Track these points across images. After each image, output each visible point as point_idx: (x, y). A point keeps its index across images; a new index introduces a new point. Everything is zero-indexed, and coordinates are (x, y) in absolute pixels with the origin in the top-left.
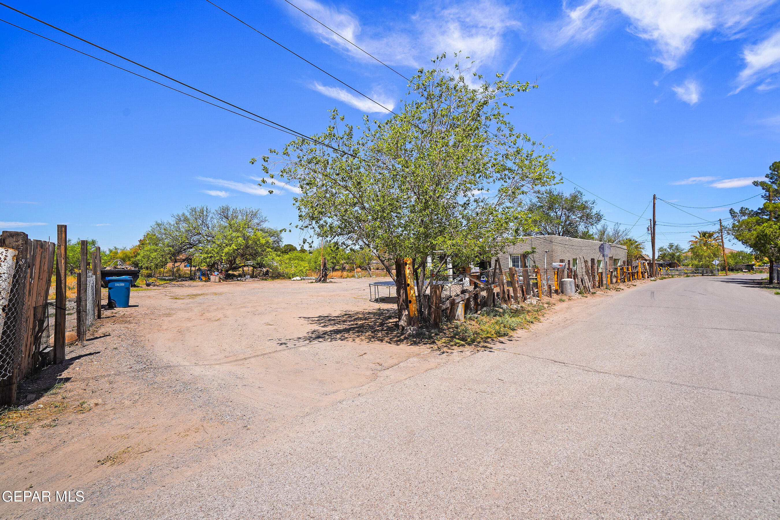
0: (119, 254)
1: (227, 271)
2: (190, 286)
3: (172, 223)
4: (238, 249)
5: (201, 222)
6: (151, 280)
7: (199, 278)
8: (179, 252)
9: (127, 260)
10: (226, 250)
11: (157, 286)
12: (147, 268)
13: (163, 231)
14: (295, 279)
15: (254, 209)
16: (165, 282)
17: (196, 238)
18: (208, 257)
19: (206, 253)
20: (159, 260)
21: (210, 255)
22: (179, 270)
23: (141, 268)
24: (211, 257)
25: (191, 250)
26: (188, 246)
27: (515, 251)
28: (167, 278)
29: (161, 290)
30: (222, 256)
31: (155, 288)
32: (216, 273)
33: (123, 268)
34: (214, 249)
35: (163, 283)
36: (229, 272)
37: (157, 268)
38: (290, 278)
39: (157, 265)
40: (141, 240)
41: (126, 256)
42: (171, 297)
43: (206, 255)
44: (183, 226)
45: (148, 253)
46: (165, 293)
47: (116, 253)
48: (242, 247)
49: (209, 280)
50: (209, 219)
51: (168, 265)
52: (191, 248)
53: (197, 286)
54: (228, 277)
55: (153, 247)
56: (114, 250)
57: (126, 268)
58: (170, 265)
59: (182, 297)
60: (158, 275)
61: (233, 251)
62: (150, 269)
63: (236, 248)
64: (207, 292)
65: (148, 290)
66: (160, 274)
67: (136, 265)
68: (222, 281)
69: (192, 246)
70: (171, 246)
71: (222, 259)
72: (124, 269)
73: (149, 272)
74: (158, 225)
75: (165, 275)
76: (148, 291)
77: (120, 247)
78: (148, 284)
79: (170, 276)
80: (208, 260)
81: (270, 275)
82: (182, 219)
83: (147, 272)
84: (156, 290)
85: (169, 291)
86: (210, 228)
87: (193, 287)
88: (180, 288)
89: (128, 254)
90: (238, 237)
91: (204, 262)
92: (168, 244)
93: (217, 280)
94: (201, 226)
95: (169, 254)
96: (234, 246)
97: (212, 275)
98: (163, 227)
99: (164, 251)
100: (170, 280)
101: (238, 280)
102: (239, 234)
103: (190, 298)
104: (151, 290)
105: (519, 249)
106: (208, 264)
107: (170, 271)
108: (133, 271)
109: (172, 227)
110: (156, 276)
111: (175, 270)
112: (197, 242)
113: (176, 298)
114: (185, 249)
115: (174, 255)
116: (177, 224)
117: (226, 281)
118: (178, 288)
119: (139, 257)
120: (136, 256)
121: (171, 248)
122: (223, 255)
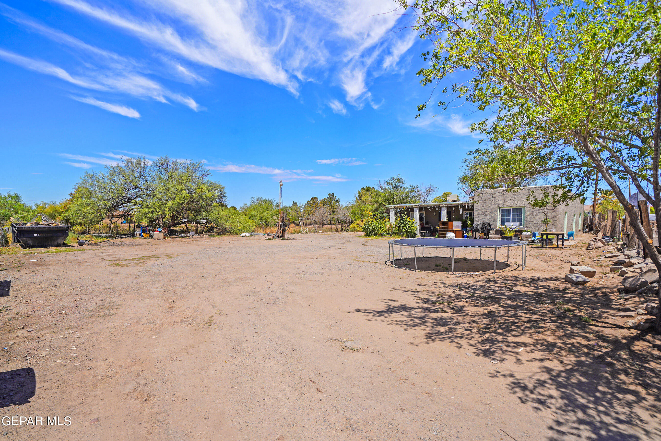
0: (48, 209)
1: (169, 227)
2: (132, 245)
3: (106, 174)
4: (182, 203)
5: (139, 174)
6: (84, 238)
7: (140, 235)
8: (115, 207)
9: (57, 215)
10: (169, 204)
11: (92, 245)
12: (81, 224)
13: (95, 183)
14: (243, 234)
15: (195, 162)
16: (102, 240)
17: (134, 191)
18: (149, 212)
19: (147, 207)
20: (93, 215)
21: (151, 210)
22: (117, 226)
23: (73, 225)
24: (152, 212)
25: (129, 205)
26: (126, 200)
27: (506, 204)
28: (103, 235)
29: (97, 250)
30: (164, 210)
31: (90, 247)
32: (160, 229)
33: (47, 224)
34: (156, 203)
35: (99, 241)
36: (172, 228)
37: (91, 224)
38: (237, 234)
39: (91, 221)
40: (72, 194)
41: (56, 211)
42: (111, 263)
43: (147, 210)
44: (119, 179)
45: (80, 208)
46: (101, 255)
47: (44, 208)
48: (186, 201)
49: (151, 236)
50: (147, 171)
51: (104, 221)
52: (129, 202)
53: (140, 245)
54: (172, 233)
55: (85, 201)
56: (41, 205)
57: (52, 224)
58: (106, 221)
59: (126, 262)
60: (94, 232)
61: (178, 205)
62: (84, 225)
63: (180, 202)
64: (155, 253)
65: (80, 250)
66: (96, 231)
67: (66, 221)
68: (166, 238)
69: (129, 200)
70: (105, 200)
71: (165, 214)
72: (49, 225)
73: (83, 228)
74: (90, 176)
75: (101, 231)
76: (80, 252)
77: (48, 201)
78: (81, 243)
79: (107, 233)
80: (149, 215)
81: (215, 230)
82: (117, 170)
83: (80, 228)
84: (91, 251)
85: (107, 251)
86: (149, 182)
87: (136, 245)
88: (120, 247)
89: (58, 209)
90: (182, 190)
91: (146, 217)
92: (102, 198)
93: (161, 237)
94: (139, 179)
95: (104, 208)
96: (178, 200)
97: (154, 231)
98: (95, 179)
99: (98, 205)
100: (107, 237)
101: (182, 237)
102: (182, 187)
103: (137, 264)
104: (84, 250)
105: (512, 201)
106: (150, 219)
107: (107, 227)
108: (60, 227)
109: (106, 178)
110: (92, 233)
111: (112, 226)
112: (135, 196)
113: (118, 265)
114: (122, 204)
115: (110, 210)
116: (111, 176)
117: (171, 238)
118: (117, 247)
119: (69, 213)
120: (67, 211)
121: (106, 202)
122: (167, 209)
